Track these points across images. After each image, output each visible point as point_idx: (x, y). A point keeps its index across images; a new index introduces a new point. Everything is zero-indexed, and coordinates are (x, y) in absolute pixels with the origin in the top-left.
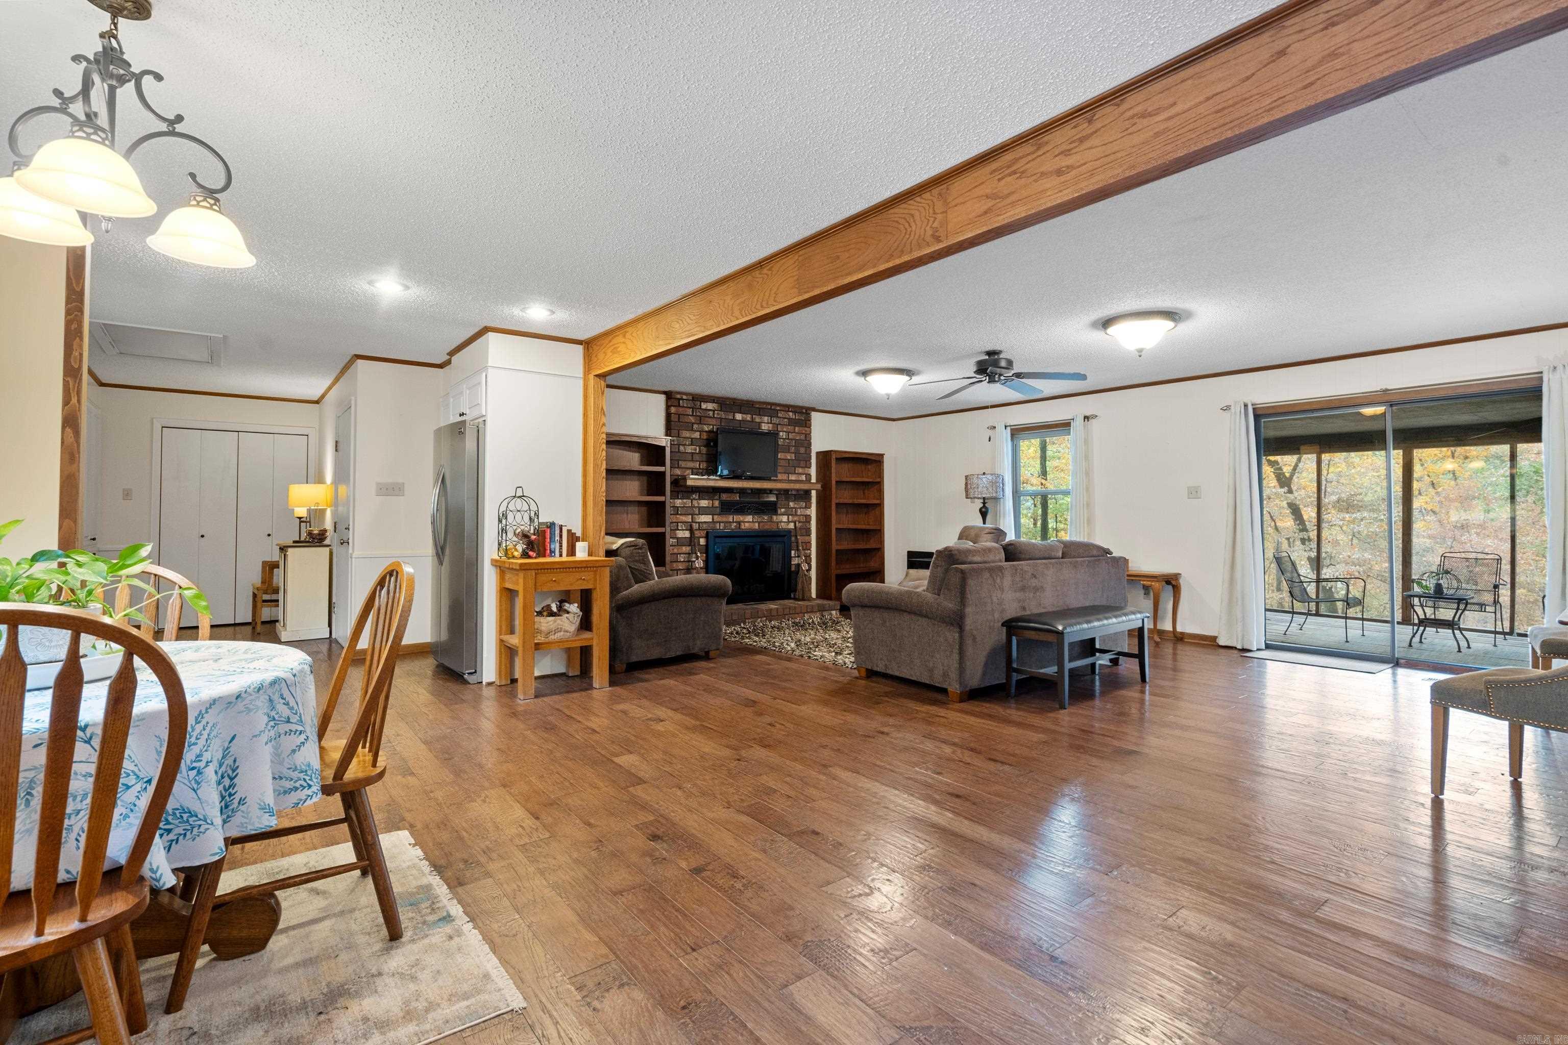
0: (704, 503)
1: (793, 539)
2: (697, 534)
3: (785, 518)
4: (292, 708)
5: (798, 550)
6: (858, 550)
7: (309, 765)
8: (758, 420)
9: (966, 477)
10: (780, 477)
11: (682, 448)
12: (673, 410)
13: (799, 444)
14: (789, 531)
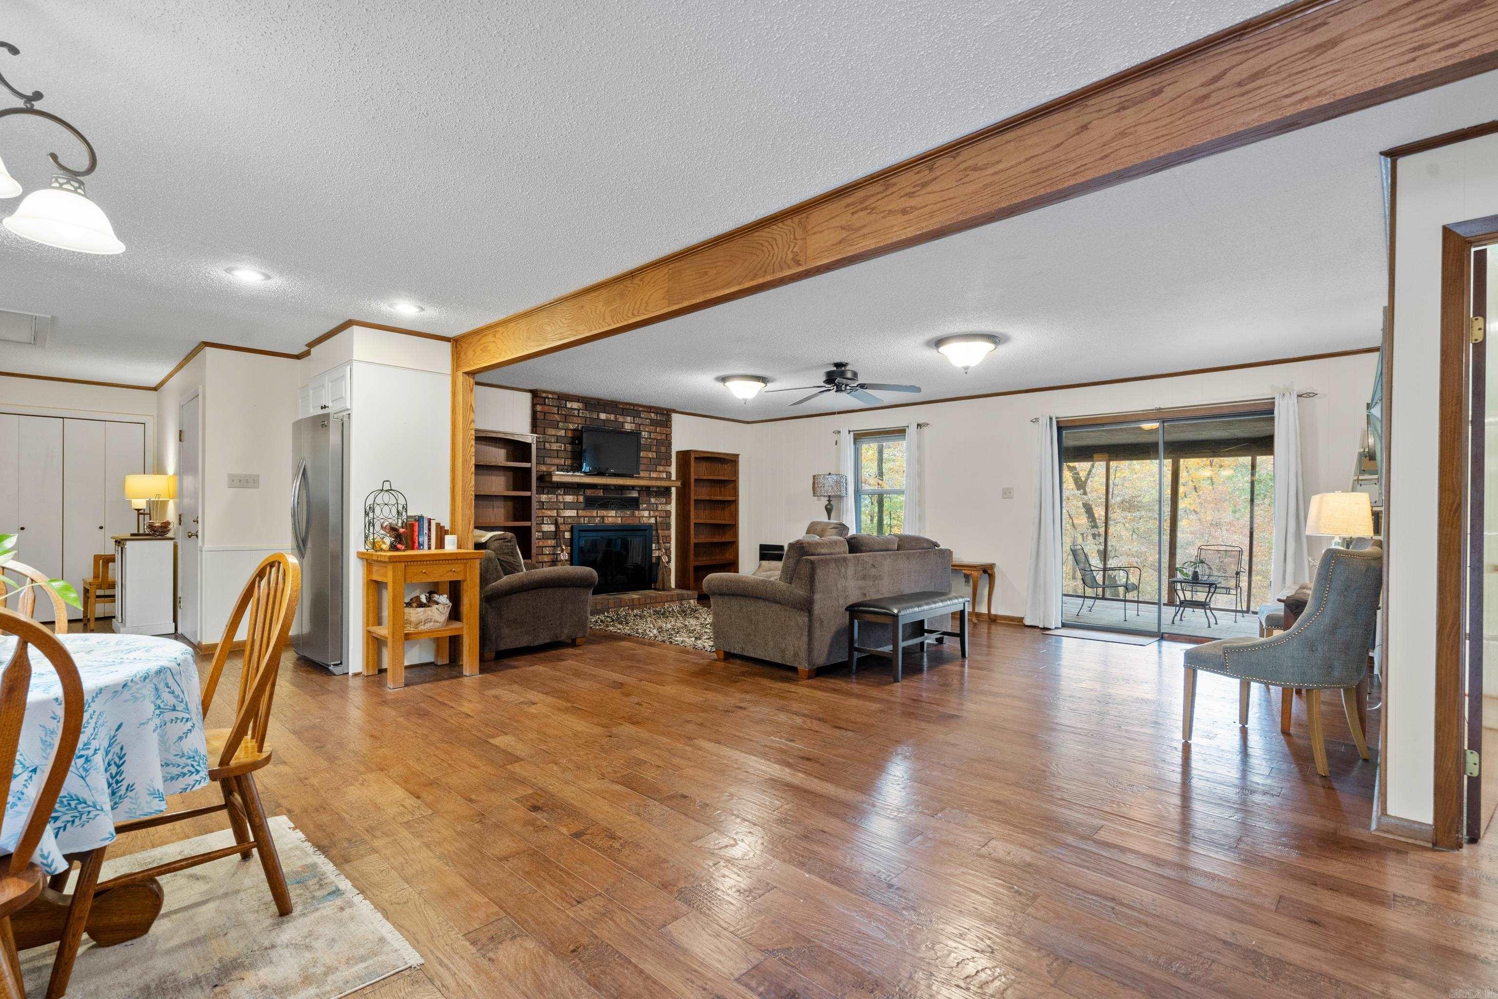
0: (569, 498)
1: (654, 533)
2: (562, 527)
3: (646, 513)
4: (177, 697)
5: (658, 543)
6: (715, 543)
7: (196, 751)
8: (621, 419)
9: (814, 476)
10: (642, 474)
11: (547, 445)
12: (539, 408)
13: (660, 443)
14: (651, 525)
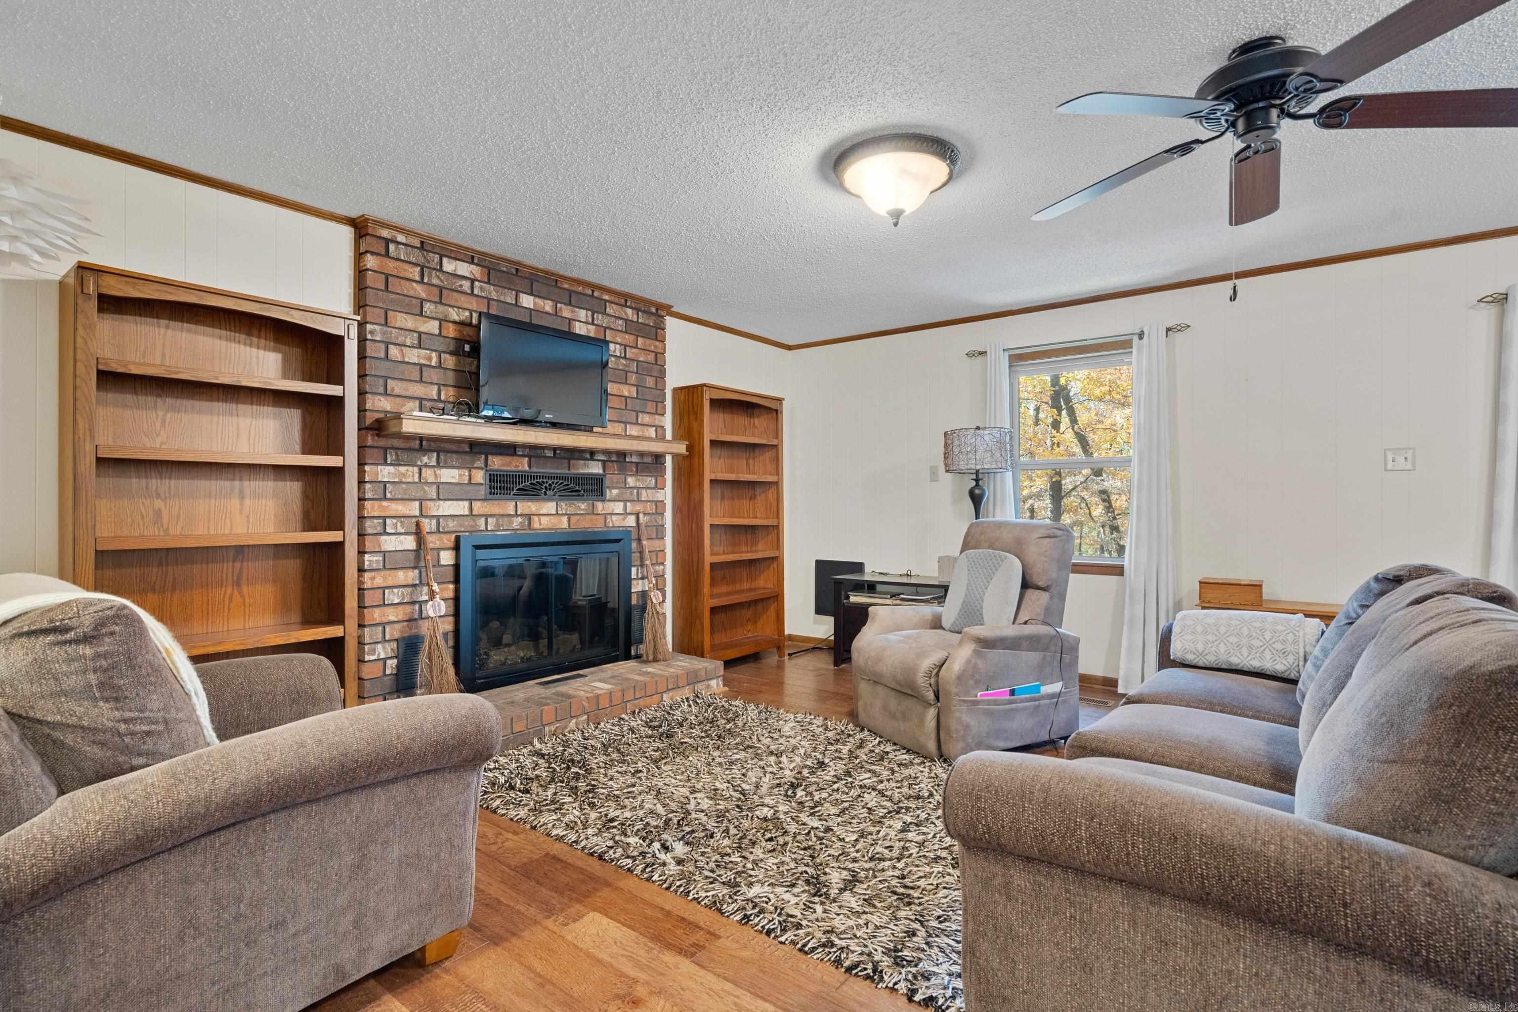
0: (450, 475)
1: (634, 545)
2: (433, 541)
3: (618, 507)
5: (642, 565)
8: (566, 312)
9: (946, 433)
10: (611, 428)
11: (394, 351)
12: (371, 262)
13: (643, 369)
14: (627, 531)
